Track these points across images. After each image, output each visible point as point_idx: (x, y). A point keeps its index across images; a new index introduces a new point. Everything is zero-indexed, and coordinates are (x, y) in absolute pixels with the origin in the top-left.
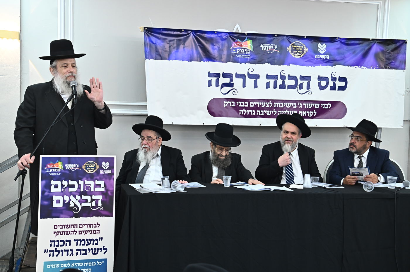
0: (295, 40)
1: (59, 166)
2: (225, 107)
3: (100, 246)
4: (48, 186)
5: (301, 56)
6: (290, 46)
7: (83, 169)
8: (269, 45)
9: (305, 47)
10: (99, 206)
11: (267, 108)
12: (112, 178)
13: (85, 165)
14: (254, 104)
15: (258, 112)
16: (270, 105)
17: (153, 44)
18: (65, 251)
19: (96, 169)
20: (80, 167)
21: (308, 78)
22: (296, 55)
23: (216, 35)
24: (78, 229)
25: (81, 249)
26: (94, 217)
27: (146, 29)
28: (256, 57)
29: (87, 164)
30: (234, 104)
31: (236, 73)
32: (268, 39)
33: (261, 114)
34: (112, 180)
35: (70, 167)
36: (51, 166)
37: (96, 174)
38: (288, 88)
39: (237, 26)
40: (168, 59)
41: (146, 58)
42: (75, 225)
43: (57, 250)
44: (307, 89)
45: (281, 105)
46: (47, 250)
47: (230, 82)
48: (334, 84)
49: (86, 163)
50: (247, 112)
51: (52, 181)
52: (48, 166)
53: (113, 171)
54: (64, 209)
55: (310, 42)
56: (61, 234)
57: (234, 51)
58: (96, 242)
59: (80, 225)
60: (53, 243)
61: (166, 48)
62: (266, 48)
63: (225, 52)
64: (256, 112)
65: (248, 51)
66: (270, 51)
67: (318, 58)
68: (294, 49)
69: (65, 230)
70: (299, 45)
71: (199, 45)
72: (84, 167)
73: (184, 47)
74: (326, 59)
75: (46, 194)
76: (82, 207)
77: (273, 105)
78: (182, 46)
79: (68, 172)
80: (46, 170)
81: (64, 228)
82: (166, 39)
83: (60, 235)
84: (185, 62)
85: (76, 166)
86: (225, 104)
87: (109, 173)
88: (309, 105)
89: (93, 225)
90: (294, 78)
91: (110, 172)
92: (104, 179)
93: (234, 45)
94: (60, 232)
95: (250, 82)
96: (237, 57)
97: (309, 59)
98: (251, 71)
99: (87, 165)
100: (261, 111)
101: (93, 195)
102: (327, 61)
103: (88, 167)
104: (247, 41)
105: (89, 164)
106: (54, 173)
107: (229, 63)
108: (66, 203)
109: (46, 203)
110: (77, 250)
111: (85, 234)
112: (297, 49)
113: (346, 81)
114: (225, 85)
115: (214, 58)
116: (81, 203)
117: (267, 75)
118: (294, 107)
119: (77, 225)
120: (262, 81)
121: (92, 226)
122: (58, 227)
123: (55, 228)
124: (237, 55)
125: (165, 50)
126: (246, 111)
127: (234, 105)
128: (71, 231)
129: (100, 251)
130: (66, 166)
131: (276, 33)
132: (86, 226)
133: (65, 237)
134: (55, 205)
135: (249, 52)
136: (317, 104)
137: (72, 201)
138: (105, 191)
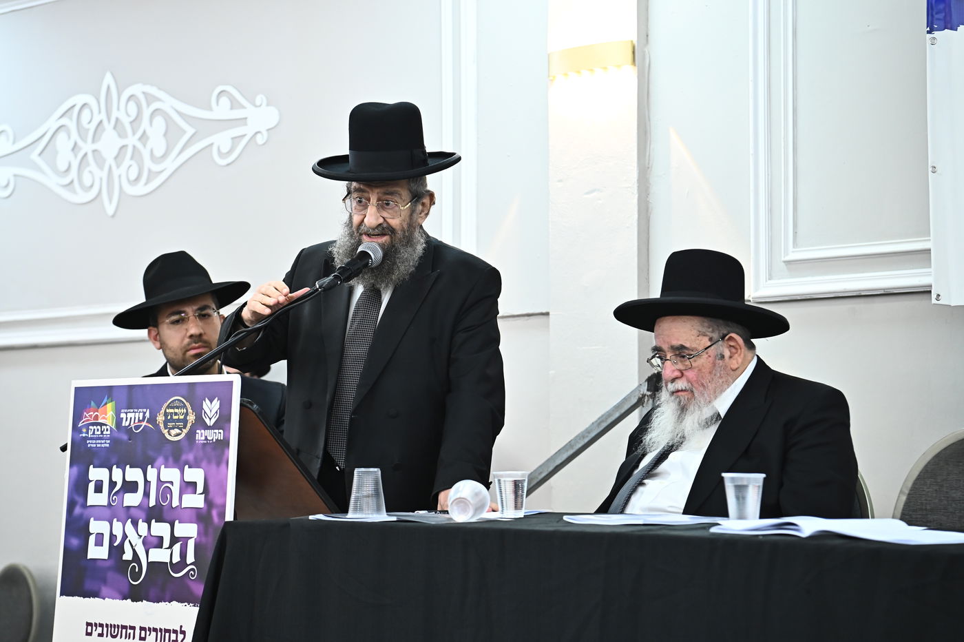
1: (109, 415)
4: (82, 486)
10: (188, 562)
12: (225, 457)
13: (163, 411)
19: (189, 425)
20: (153, 418)
26: (174, 603)
29: (168, 407)
34: (223, 466)
35: (131, 418)
36: (91, 416)
37: (185, 444)
41: (936, 25)
42: (129, 627)
49: (166, 405)
52: (86, 417)
53: (226, 433)
54: (109, 569)
59: (141, 629)
72: (160, 419)
76: (149, 564)
79: (125, 437)
80: (80, 430)
81: (107, 636)
85: (144, 414)
87: (217, 440)
89: (170, 632)
91: (220, 435)
92: (204, 464)
99: (168, 411)
101: (177, 522)
103: (169, 417)
105: (173, 408)
106: (96, 439)
108: (115, 545)
116: (147, 547)
121: (169, 636)
122: (94, 628)
123: (87, 633)
130: (122, 416)
132: (155, 634)
134: (92, 551)
137: (130, 541)
138: (206, 508)
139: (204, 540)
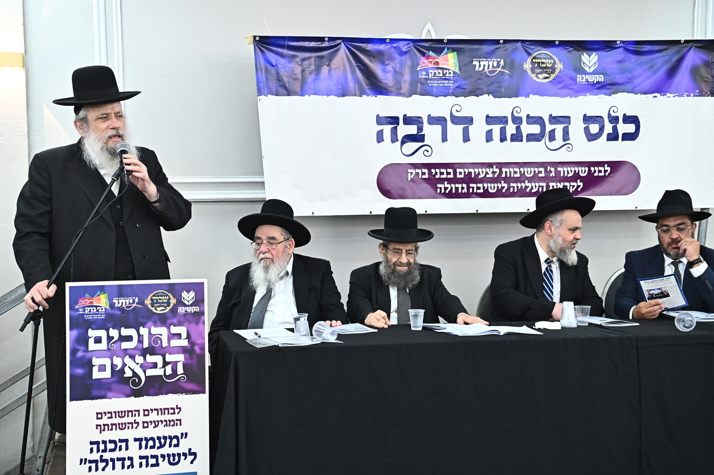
0: (538, 48)
1: (103, 301)
2: (409, 179)
3: (183, 448)
4: (83, 340)
5: (551, 79)
6: (529, 60)
7: (146, 306)
8: (489, 61)
9: (557, 61)
10: (179, 373)
11: (490, 180)
12: (202, 320)
13: (149, 298)
14: (465, 172)
15: (473, 188)
16: (494, 173)
17: (272, 68)
18: (119, 459)
19: (171, 305)
20: (141, 302)
21: (565, 120)
22: (541, 76)
23: (389, 46)
24: (141, 419)
25: (148, 456)
26: (170, 395)
27: (257, 39)
28: (466, 84)
29: (154, 296)
30: (427, 173)
31: (429, 116)
32: (486, 48)
33: (479, 191)
34: (201, 325)
35: (122, 303)
36: (86, 302)
37: (170, 314)
38: (528, 140)
39: (429, 26)
40: (300, 94)
41: (260, 93)
42: (135, 411)
43: (103, 458)
44: (564, 140)
45: (515, 172)
46: (86, 459)
47: (418, 133)
48: (615, 129)
49: (151, 295)
50: (452, 188)
51: (90, 330)
52: (82, 302)
53: (202, 308)
54: (113, 382)
55: (566, 51)
56: (110, 428)
57: (423, 75)
58: (175, 441)
59: (144, 410)
60: (95, 447)
61: (295, 74)
62: (484, 66)
63: (407, 77)
64: (468, 188)
65: (450, 73)
66: (491, 72)
67: (583, 81)
68: (536, 65)
69: (117, 420)
70: (545, 59)
71: (358, 66)
72: (148, 302)
73: (330, 71)
74: (598, 82)
75: (80, 354)
76: (147, 378)
77: (501, 173)
78: (325, 69)
79: (118, 313)
80: (77, 310)
81: (116, 417)
82: (296, 56)
83: (108, 430)
84: (333, 98)
85: (134, 300)
86: (409, 174)
87: (195, 312)
88: (568, 171)
89: (168, 409)
90: (539, 120)
91: (197, 309)
92: (186, 324)
93: (424, 63)
94: (108, 425)
95: (455, 131)
96: (430, 85)
97: (565, 84)
98: (457, 111)
99: (153, 298)
100: (479, 185)
101: (167, 355)
102: (599, 86)
103: (155, 301)
104: (447, 53)
105: (158, 296)
106: (93, 314)
107: (414, 96)
108: (116, 370)
109: (79, 371)
110: (141, 458)
111: (154, 427)
112: (543, 65)
113: (637, 123)
114: (409, 138)
115: (386, 89)
116: (144, 369)
117: (487, 117)
118: (540, 175)
119: (138, 411)
120: (478, 129)
121: (166, 411)
122: (104, 415)
123: (98, 418)
124: (429, 82)
125: (294, 76)
126: (449, 186)
127: (426, 176)
128: (129, 423)
129: (184, 457)
130: (114, 301)
131: (501, 37)
132: (156, 411)
133: (116, 435)
134: (96, 375)
135: (452, 75)
136: (583, 169)
137: (129, 367)
138: (190, 345)
139: (190, 361)
